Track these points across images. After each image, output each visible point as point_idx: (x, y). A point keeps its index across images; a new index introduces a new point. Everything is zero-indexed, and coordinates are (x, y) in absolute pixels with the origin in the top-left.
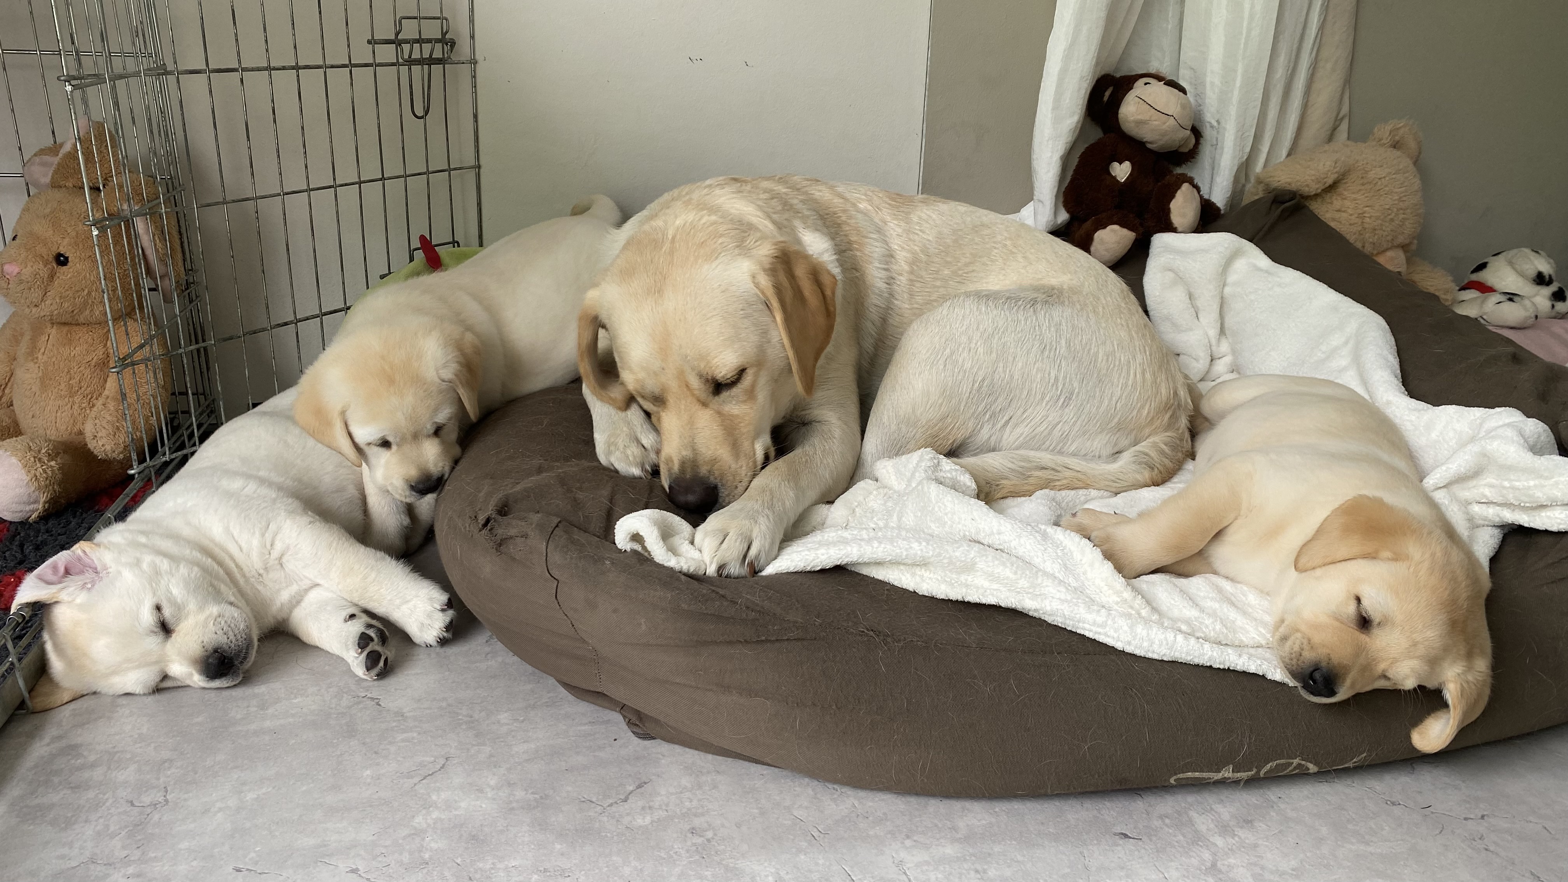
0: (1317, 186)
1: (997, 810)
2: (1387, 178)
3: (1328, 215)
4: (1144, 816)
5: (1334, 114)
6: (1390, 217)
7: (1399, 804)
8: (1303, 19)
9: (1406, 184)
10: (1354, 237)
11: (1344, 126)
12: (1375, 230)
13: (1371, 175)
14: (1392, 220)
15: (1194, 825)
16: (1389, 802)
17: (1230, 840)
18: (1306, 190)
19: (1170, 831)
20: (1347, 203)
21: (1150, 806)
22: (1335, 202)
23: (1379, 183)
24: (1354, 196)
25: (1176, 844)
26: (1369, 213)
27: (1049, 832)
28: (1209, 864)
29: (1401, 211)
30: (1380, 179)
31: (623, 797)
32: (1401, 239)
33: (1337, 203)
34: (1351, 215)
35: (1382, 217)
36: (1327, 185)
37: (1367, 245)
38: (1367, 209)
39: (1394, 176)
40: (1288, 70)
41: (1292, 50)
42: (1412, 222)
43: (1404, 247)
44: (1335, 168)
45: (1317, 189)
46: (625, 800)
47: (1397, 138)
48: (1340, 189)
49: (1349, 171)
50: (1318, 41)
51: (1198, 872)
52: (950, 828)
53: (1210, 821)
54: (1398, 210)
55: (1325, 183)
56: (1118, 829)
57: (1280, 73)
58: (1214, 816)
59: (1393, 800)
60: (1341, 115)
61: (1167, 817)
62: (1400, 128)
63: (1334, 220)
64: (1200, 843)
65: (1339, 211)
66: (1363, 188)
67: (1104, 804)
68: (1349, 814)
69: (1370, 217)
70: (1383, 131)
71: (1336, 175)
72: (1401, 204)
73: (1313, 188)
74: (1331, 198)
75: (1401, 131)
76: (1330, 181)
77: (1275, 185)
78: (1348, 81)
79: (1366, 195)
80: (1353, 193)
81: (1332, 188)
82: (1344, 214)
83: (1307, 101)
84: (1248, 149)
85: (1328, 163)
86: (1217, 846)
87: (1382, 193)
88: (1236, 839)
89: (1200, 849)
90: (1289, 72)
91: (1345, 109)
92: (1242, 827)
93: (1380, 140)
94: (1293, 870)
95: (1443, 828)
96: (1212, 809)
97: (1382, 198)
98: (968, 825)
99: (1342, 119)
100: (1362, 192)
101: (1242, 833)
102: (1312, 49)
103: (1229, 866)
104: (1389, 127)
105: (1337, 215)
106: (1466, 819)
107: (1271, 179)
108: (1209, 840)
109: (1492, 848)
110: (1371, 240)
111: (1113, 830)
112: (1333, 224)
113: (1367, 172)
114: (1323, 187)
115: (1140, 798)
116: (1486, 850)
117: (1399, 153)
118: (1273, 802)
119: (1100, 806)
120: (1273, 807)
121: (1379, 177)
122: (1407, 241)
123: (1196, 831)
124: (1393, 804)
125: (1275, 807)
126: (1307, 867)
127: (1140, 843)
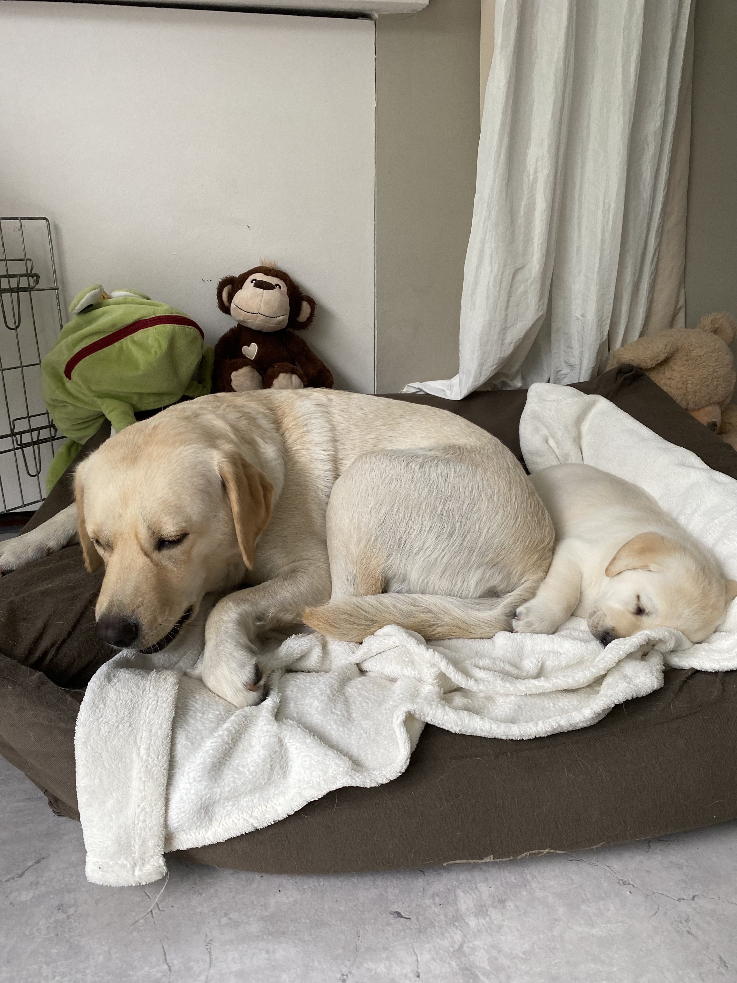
0: (652, 363)
1: (306, 887)
2: (705, 356)
3: (662, 382)
4: (420, 894)
5: (673, 307)
6: (706, 383)
7: (629, 884)
8: (643, 242)
9: (719, 360)
10: (680, 398)
11: (682, 315)
12: (696, 392)
13: (694, 353)
14: (708, 386)
15: (457, 904)
16: (621, 882)
17: (482, 921)
18: (644, 365)
19: (436, 910)
20: (676, 374)
21: (428, 884)
22: (667, 373)
23: (699, 359)
24: (680, 368)
25: (437, 924)
26: (691, 381)
27: (339, 910)
28: (457, 946)
29: (715, 379)
30: (700, 356)
31: (20, 872)
32: (715, 399)
33: (668, 373)
34: (678, 382)
35: (701, 384)
36: (659, 361)
37: (690, 403)
38: (690, 378)
39: (710, 354)
40: (634, 277)
41: (636, 263)
42: (724, 386)
43: (720, 404)
44: (665, 349)
45: (652, 364)
46: (21, 876)
47: (717, 326)
48: (671, 364)
49: (677, 351)
50: (656, 256)
51: (446, 954)
52: (262, 906)
53: (471, 900)
54: (712, 378)
55: (657, 361)
56: (395, 908)
57: (628, 278)
58: (476, 895)
59: (625, 879)
60: (679, 306)
61: (438, 896)
62: (719, 318)
63: (666, 385)
64: (457, 924)
65: (670, 379)
66: (687, 363)
67: (392, 882)
68: (585, 894)
69: (692, 384)
70: (706, 321)
71: (666, 355)
72: (715, 374)
73: (650, 364)
74: (664, 370)
75: (721, 320)
76: (662, 358)
77: (623, 361)
78: (683, 281)
79: (689, 368)
80: (680, 366)
81: (665, 361)
82: (673, 382)
83: (652, 298)
84: (606, 333)
85: (661, 346)
86: (469, 926)
87: (700, 366)
88: (487, 919)
89: (455, 930)
90: (636, 278)
91: (682, 302)
92: (495, 907)
93: (704, 327)
94: (524, 953)
95: (658, 909)
96: (476, 888)
97: (701, 370)
98: (277, 902)
99: (680, 308)
100: (686, 366)
101: (493, 913)
102: (652, 262)
103: (473, 948)
104: (711, 318)
105: (668, 382)
106: (679, 900)
107: (621, 356)
108: (464, 920)
109: (693, 931)
110: (693, 400)
111: (391, 909)
112: (665, 389)
113: (690, 351)
114: (657, 363)
115: (423, 876)
116: (688, 932)
117: (716, 337)
118: (528, 881)
119: (389, 884)
120: (526, 886)
121: (699, 355)
122: (721, 400)
123: (457, 911)
124: (624, 883)
125: (528, 887)
126: (537, 950)
127: (408, 923)
